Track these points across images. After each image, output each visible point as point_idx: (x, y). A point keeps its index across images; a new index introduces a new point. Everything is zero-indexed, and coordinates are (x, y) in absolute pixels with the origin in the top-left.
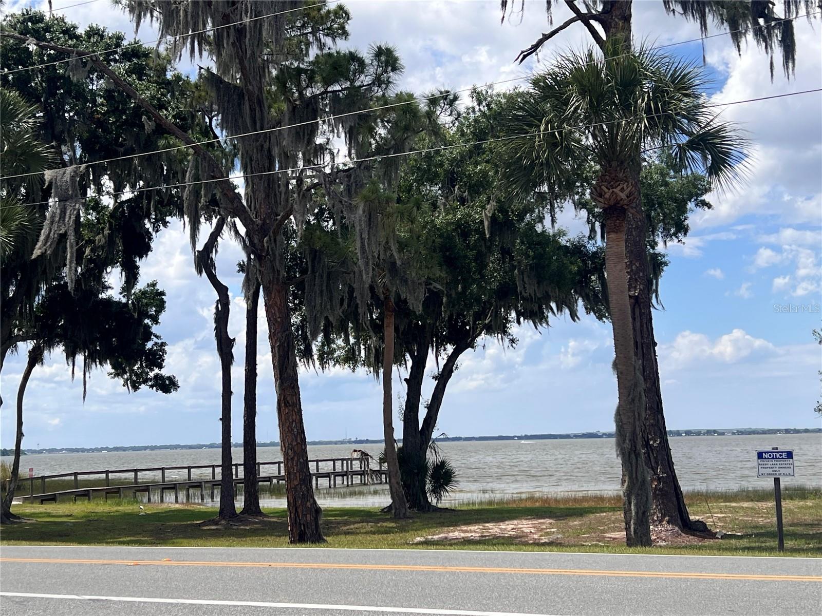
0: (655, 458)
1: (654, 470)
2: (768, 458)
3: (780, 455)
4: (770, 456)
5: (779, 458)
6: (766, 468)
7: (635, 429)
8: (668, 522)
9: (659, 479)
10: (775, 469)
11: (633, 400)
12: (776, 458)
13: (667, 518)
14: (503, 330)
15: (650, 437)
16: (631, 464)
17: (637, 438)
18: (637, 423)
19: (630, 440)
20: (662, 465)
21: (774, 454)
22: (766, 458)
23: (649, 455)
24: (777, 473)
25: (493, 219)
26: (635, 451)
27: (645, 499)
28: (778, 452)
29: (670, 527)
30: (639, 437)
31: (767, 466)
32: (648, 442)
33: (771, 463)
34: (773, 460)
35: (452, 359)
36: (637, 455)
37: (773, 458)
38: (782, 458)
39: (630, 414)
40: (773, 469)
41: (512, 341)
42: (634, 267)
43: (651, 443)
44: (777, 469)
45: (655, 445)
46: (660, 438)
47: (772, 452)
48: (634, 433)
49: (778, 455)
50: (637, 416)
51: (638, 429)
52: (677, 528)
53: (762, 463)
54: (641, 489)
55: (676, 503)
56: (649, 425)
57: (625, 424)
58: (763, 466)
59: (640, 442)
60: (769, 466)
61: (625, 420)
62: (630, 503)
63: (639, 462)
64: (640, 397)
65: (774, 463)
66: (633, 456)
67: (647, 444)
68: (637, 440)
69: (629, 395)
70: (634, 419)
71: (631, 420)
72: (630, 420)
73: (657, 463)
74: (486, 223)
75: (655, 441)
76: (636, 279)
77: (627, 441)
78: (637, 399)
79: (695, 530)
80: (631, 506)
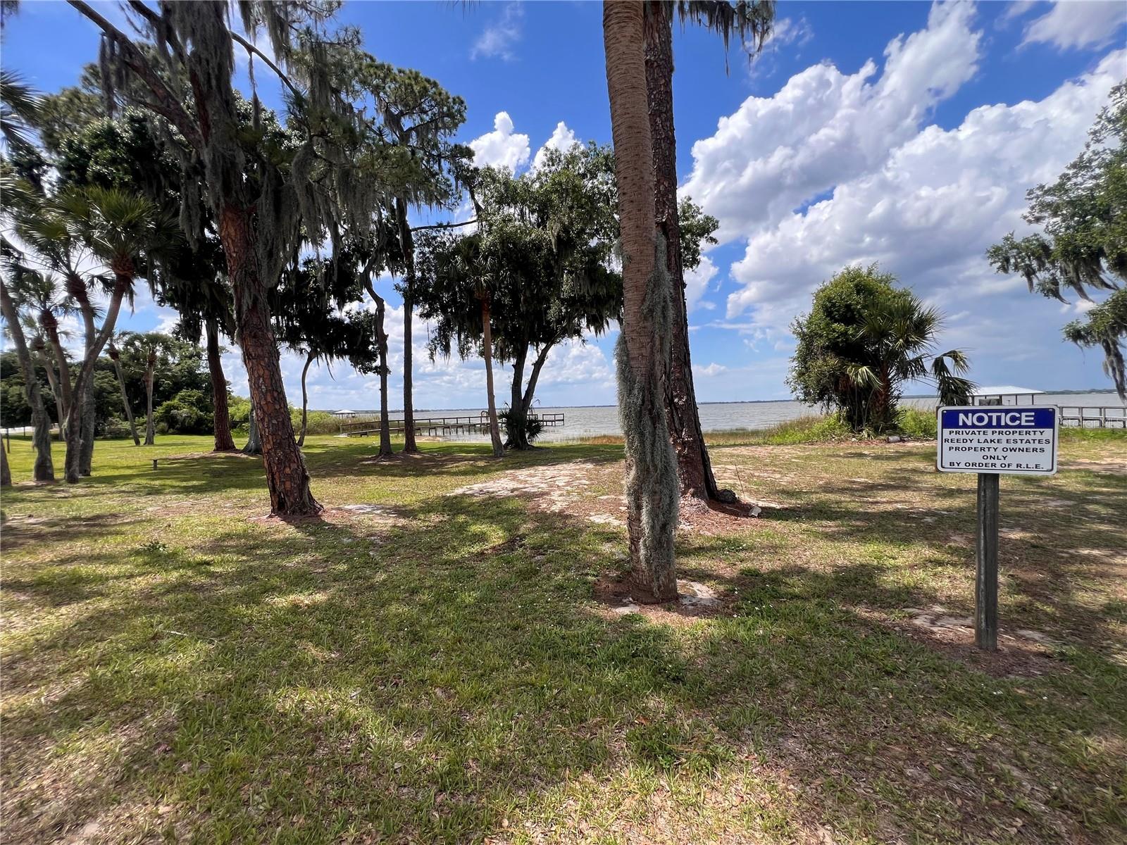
0: (680, 419)
1: (678, 432)
2: (974, 426)
3: (1013, 419)
4: (980, 419)
5: (1007, 426)
6: (964, 449)
7: (652, 368)
8: (693, 495)
9: (684, 444)
10: (992, 453)
11: (651, 311)
12: (999, 426)
13: (692, 490)
14: (578, 332)
15: (675, 394)
16: (642, 434)
17: (655, 385)
18: (658, 357)
19: (642, 389)
20: (689, 427)
21: (994, 415)
22: (965, 426)
23: (672, 415)
24: (998, 463)
25: (559, 238)
26: (650, 412)
27: (668, 500)
28: (1007, 411)
29: (695, 501)
30: (659, 383)
31: (968, 445)
32: (672, 400)
33: (982, 438)
34: (990, 431)
35: (545, 351)
36: (655, 419)
37: (989, 425)
38: (1020, 426)
39: (645, 340)
40: (987, 453)
41: (584, 341)
42: (662, 188)
43: (676, 400)
44: (1000, 453)
45: (681, 403)
46: (687, 395)
47: (986, 412)
48: (651, 377)
49: (1006, 419)
50: (657, 343)
51: (658, 370)
52: (703, 503)
53: (954, 436)
54: (661, 483)
55: (702, 473)
56: (674, 380)
57: (633, 358)
58: (955, 445)
59: (661, 397)
60: (975, 444)
61: (634, 353)
62: (639, 508)
63: (659, 432)
64: (664, 308)
65: (989, 436)
66: (647, 420)
67: (670, 403)
68: (656, 388)
69: (644, 300)
70: (652, 348)
71: (646, 352)
72: (643, 351)
73: (682, 425)
74: (553, 241)
75: (681, 399)
76: (664, 202)
77: (636, 392)
78: (659, 309)
79: (723, 502)
80: (640, 514)
